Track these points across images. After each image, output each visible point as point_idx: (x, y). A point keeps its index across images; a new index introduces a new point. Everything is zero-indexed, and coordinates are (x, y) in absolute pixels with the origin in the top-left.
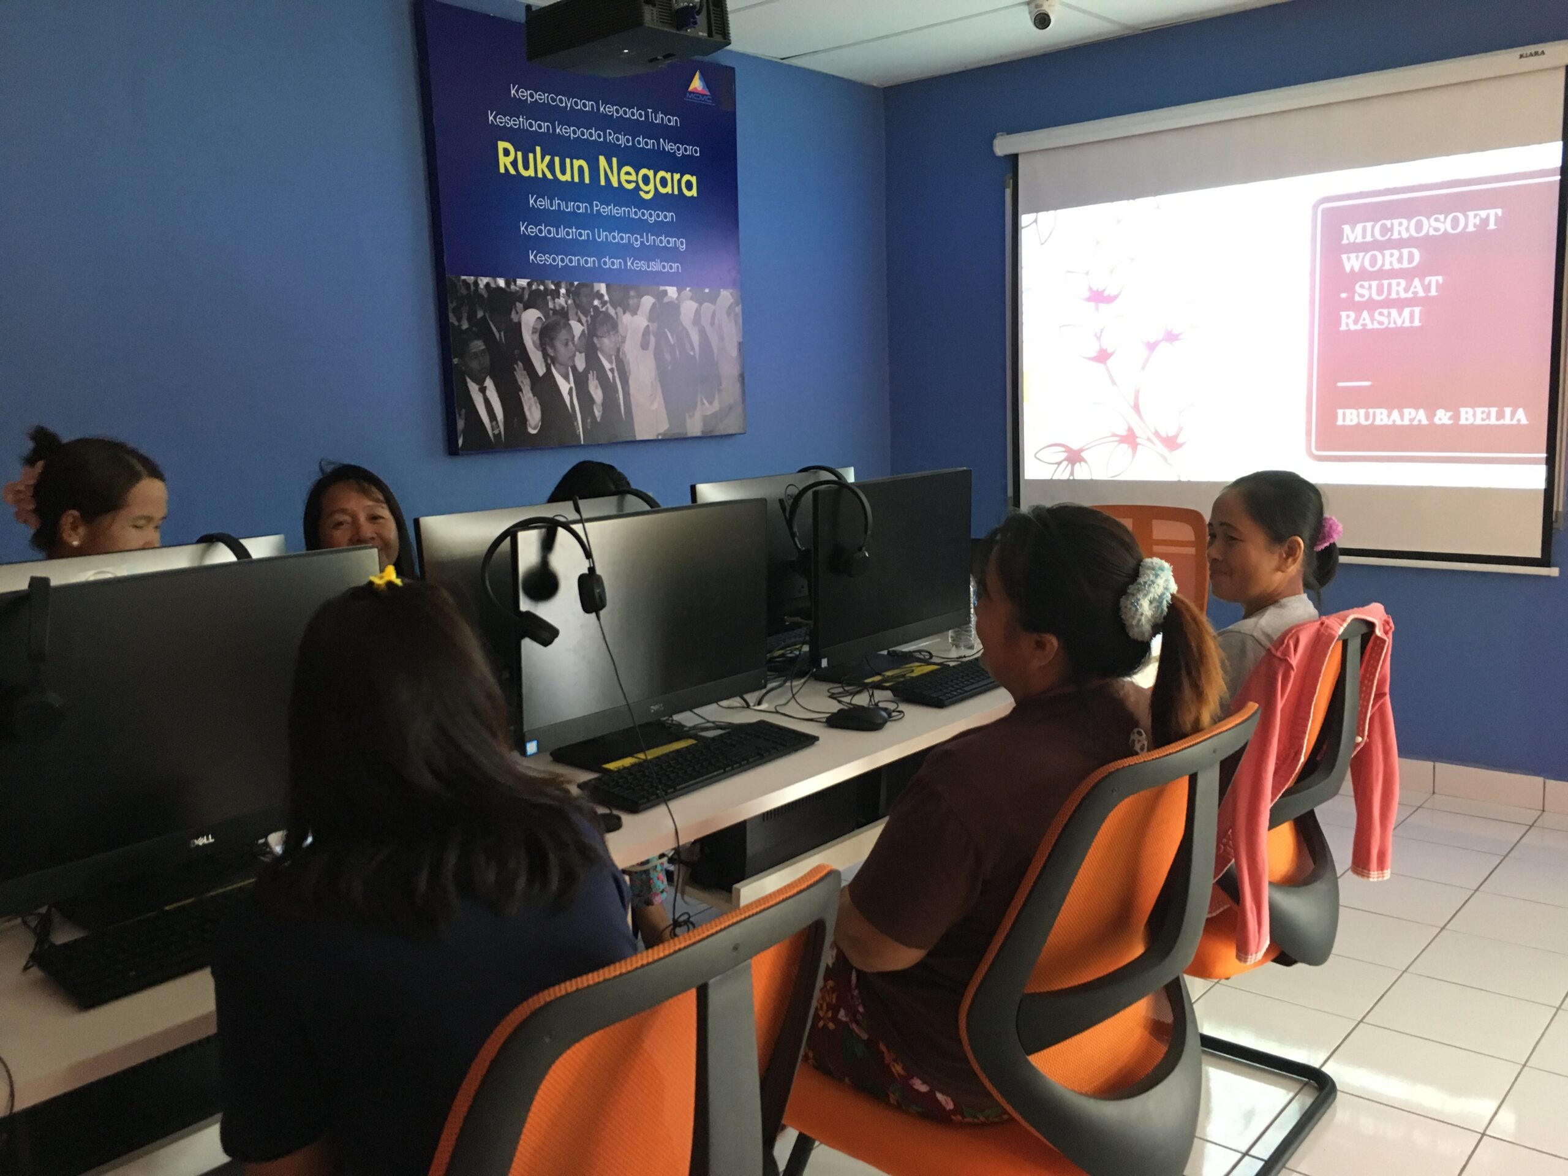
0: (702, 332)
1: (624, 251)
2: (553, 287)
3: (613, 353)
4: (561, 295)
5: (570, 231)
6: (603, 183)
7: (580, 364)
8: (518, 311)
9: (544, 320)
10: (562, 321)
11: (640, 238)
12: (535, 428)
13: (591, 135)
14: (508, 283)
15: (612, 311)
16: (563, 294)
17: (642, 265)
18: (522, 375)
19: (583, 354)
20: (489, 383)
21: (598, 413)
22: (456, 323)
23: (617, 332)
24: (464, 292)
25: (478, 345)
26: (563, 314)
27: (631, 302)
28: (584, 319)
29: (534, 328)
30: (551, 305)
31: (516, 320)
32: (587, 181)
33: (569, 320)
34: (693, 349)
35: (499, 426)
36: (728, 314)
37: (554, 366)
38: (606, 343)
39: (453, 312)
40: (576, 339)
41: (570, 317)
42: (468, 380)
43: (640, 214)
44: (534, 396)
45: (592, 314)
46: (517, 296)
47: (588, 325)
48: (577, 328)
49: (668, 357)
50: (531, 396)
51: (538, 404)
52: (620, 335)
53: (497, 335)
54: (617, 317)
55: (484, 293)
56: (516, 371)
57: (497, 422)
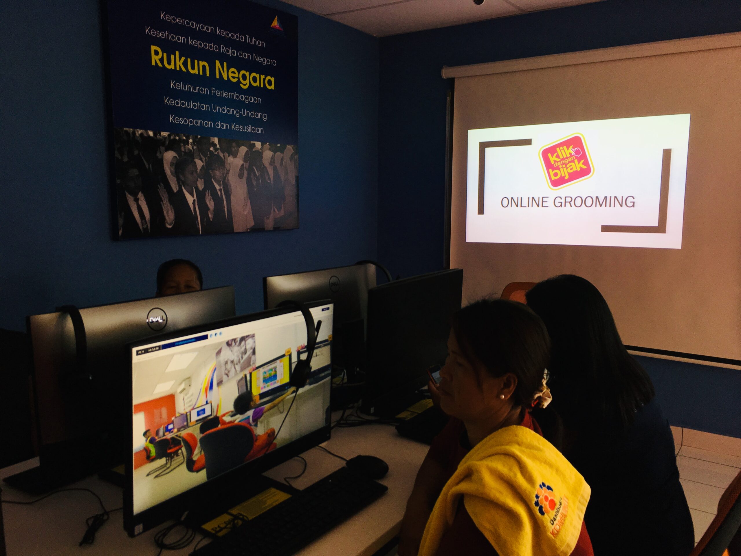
0: (275, 169)
1: (230, 119)
3: (222, 179)
4: (190, 143)
5: (197, 104)
6: (218, 77)
7: (201, 185)
8: (162, 152)
9: (178, 158)
10: (190, 160)
12: (170, 225)
13: (211, 47)
14: (155, 134)
15: (221, 155)
16: (191, 143)
17: (240, 128)
18: (163, 191)
19: (203, 180)
20: (140, 196)
21: (211, 215)
22: (120, 158)
23: (224, 167)
24: (126, 138)
25: (134, 172)
26: (191, 155)
27: (233, 149)
28: (204, 159)
29: (171, 163)
30: (183, 149)
31: (160, 157)
32: (208, 75)
33: (194, 159)
34: (269, 179)
35: (147, 223)
36: (291, 159)
37: (183, 186)
38: (218, 173)
39: (118, 150)
40: (198, 170)
41: (195, 157)
42: (127, 194)
43: (240, 97)
44: (170, 205)
45: (209, 155)
46: (161, 143)
47: (206, 163)
48: (199, 164)
49: (255, 183)
50: (169, 205)
51: (173, 209)
52: (226, 169)
53: (147, 166)
54: (224, 158)
55: (139, 139)
56: (159, 189)
57: (145, 220)
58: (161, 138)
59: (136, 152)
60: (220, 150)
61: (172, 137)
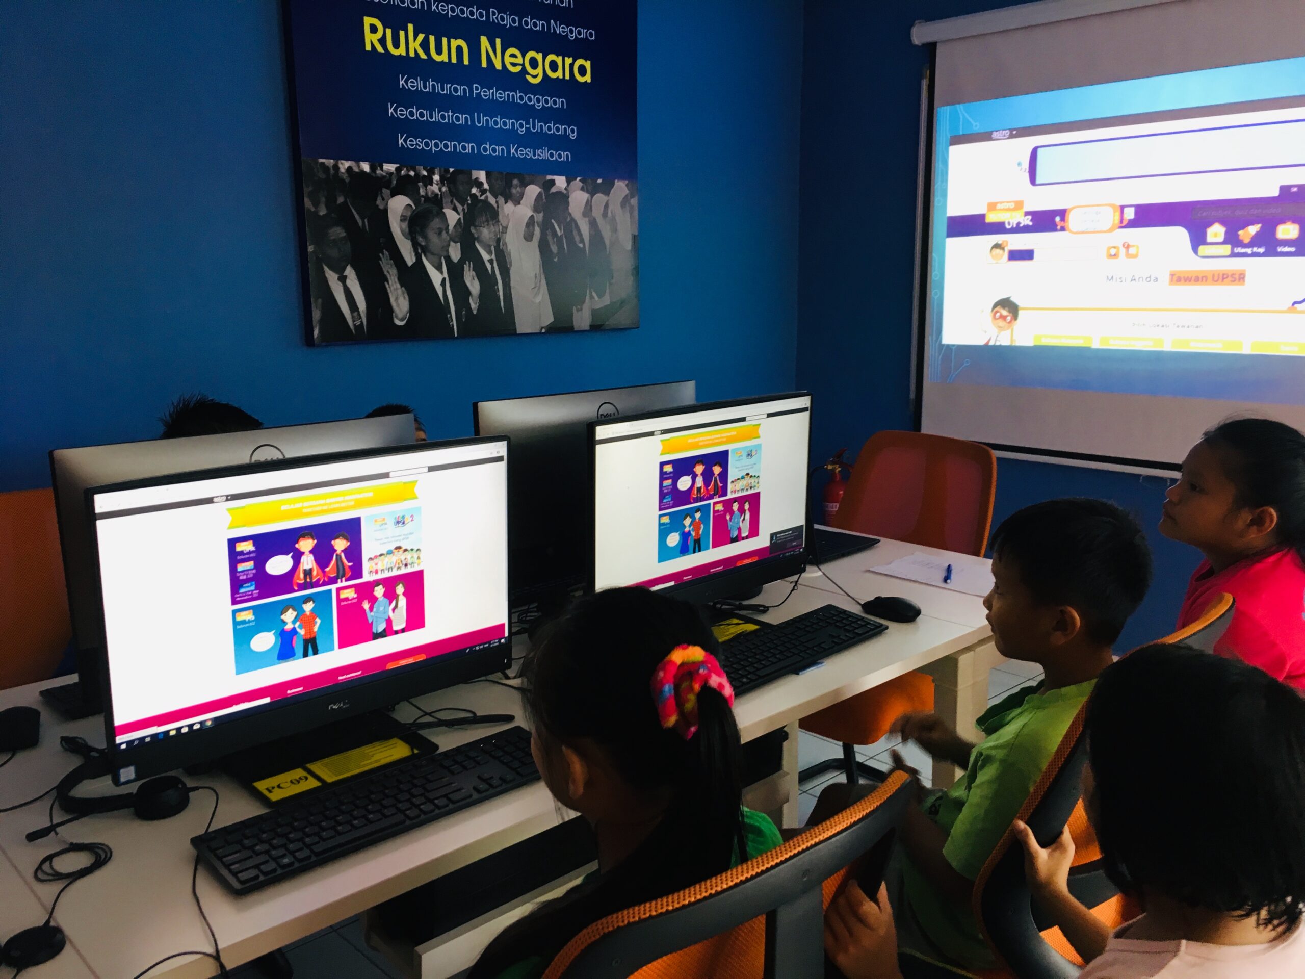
0: (593, 224)
3: (493, 244)
4: (434, 181)
5: (446, 114)
6: (484, 64)
7: (455, 253)
8: (386, 198)
9: (414, 208)
10: (435, 210)
12: (402, 320)
13: (472, 13)
14: (373, 168)
15: (492, 200)
16: (437, 181)
17: (525, 153)
18: (388, 264)
19: (459, 244)
20: (349, 272)
21: (474, 305)
22: (313, 209)
23: (498, 221)
24: (322, 176)
25: (338, 232)
27: (514, 191)
28: (460, 208)
29: (402, 216)
30: (422, 192)
31: (381, 207)
32: (466, 62)
33: (443, 208)
34: (582, 241)
35: (360, 318)
36: (623, 206)
37: (425, 256)
38: (486, 233)
39: (310, 197)
40: (451, 228)
41: (444, 205)
42: (326, 269)
43: (526, 99)
44: (401, 286)
45: (469, 202)
46: (385, 181)
47: (464, 214)
48: (452, 217)
49: (554, 249)
50: (399, 286)
51: (406, 294)
52: (501, 225)
53: (360, 224)
54: (498, 207)
55: (345, 176)
56: (381, 259)
57: (359, 312)
58: (384, 174)
59: (340, 200)
61: (403, 173)
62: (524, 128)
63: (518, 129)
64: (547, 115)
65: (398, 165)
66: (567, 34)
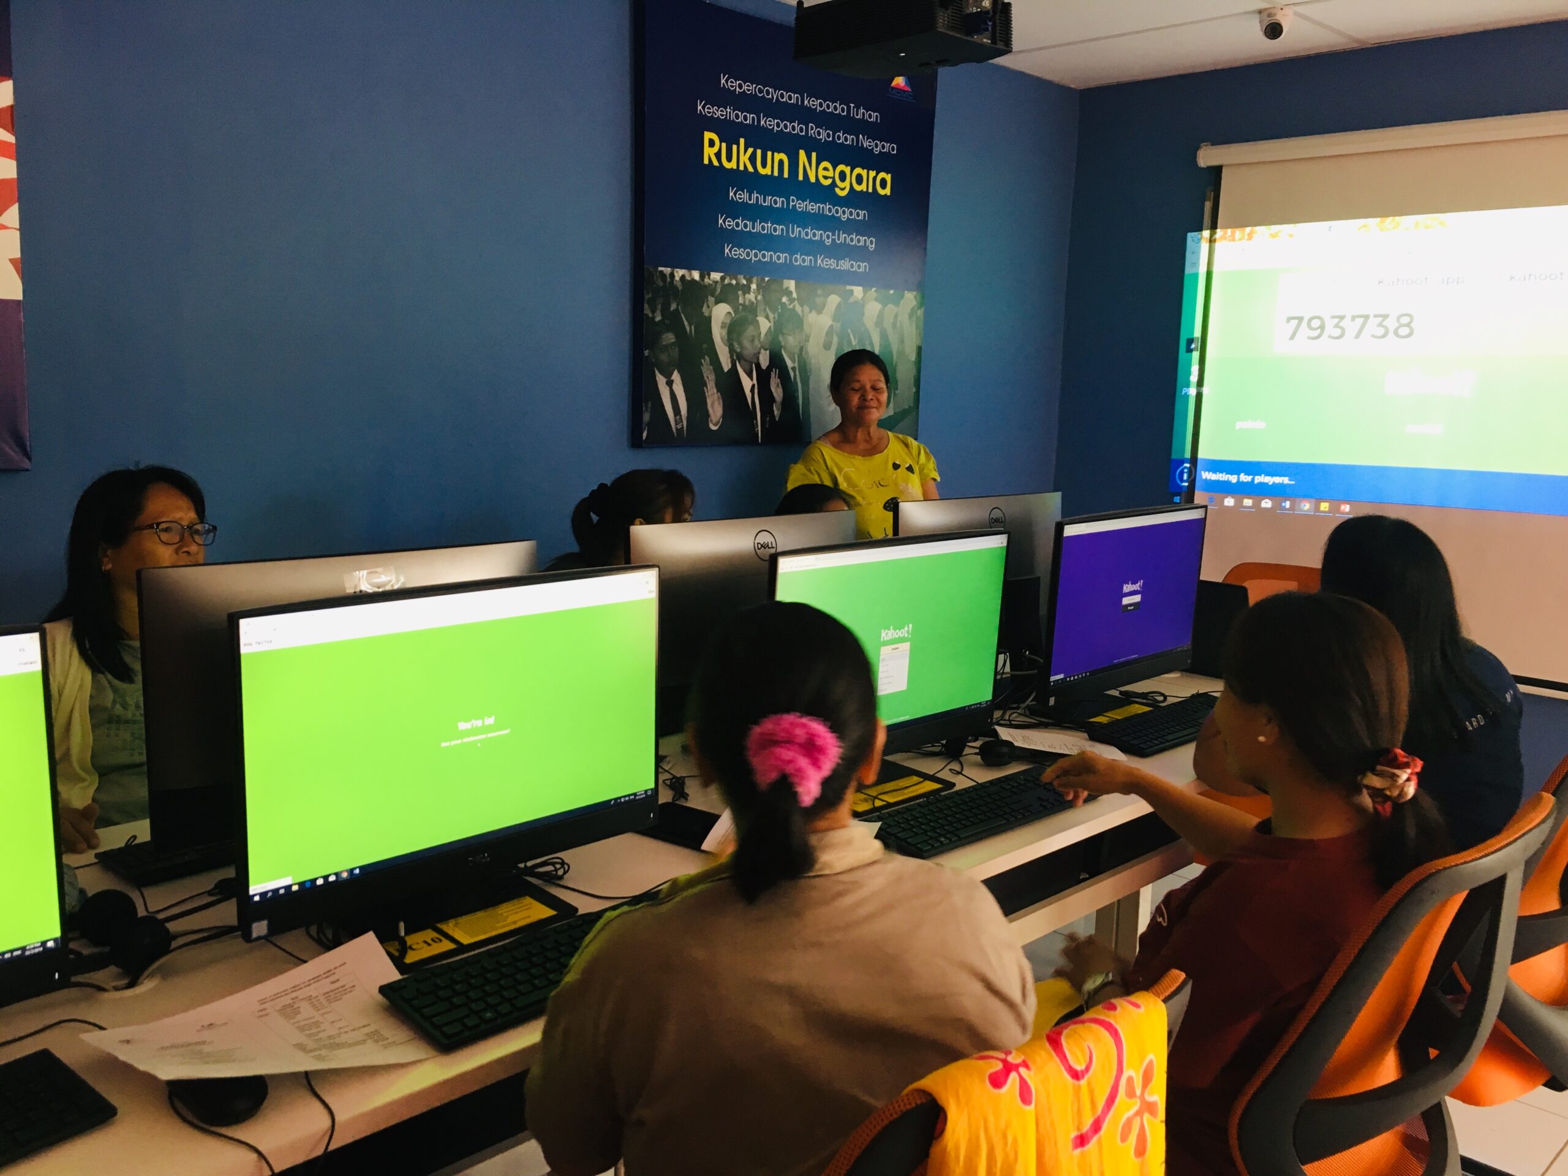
0: (883, 332)
1: (815, 248)
2: (745, 282)
3: (797, 351)
4: (752, 290)
5: (766, 225)
6: (801, 178)
7: (765, 362)
8: (710, 305)
9: (733, 315)
10: (751, 317)
11: (832, 236)
12: (715, 425)
13: (794, 128)
14: (702, 277)
15: (798, 309)
16: (754, 290)
17: (830, 263)
18: (708, 369)
19: (768, 352)
20: (676, 376)
21: (777, 412)
22: (650, 315)
23: (802, 330)
24: (661, 284)
25: (669, 338)
26: (752, 309)
27: (818, 300)
28: (771, 316)
29: (723, 323)
30: (741, 301)
31: (706, 314)
32: (786, 175)
33: (757, 316)
35: (682, 422)
36: (911, 316)
37: (739, 362)
38: (791, 341)
39: (648, 303)
40: (763, 335)
41: (758, 314)
42: (657, 372)
43: (833, 211)
44: (718, 392)
45: (780, 311)
46: (709, 290)
47: (774, 323)
48: (765, 324)
50: (715, 391)
51: (721, 401)
52: (805, 334)
53: (688, 328)
54: (803, 316)
55: (679, 285)
56: (702, 365)
57: (681, 416)
58: (711, 282)
59: (673, 307)
60: (798, 302)
61: (727, 281)
62: (830, 240)
63: (825, 240)
64: (851, 227)
65: (722, 274)
66: (873, 148)
